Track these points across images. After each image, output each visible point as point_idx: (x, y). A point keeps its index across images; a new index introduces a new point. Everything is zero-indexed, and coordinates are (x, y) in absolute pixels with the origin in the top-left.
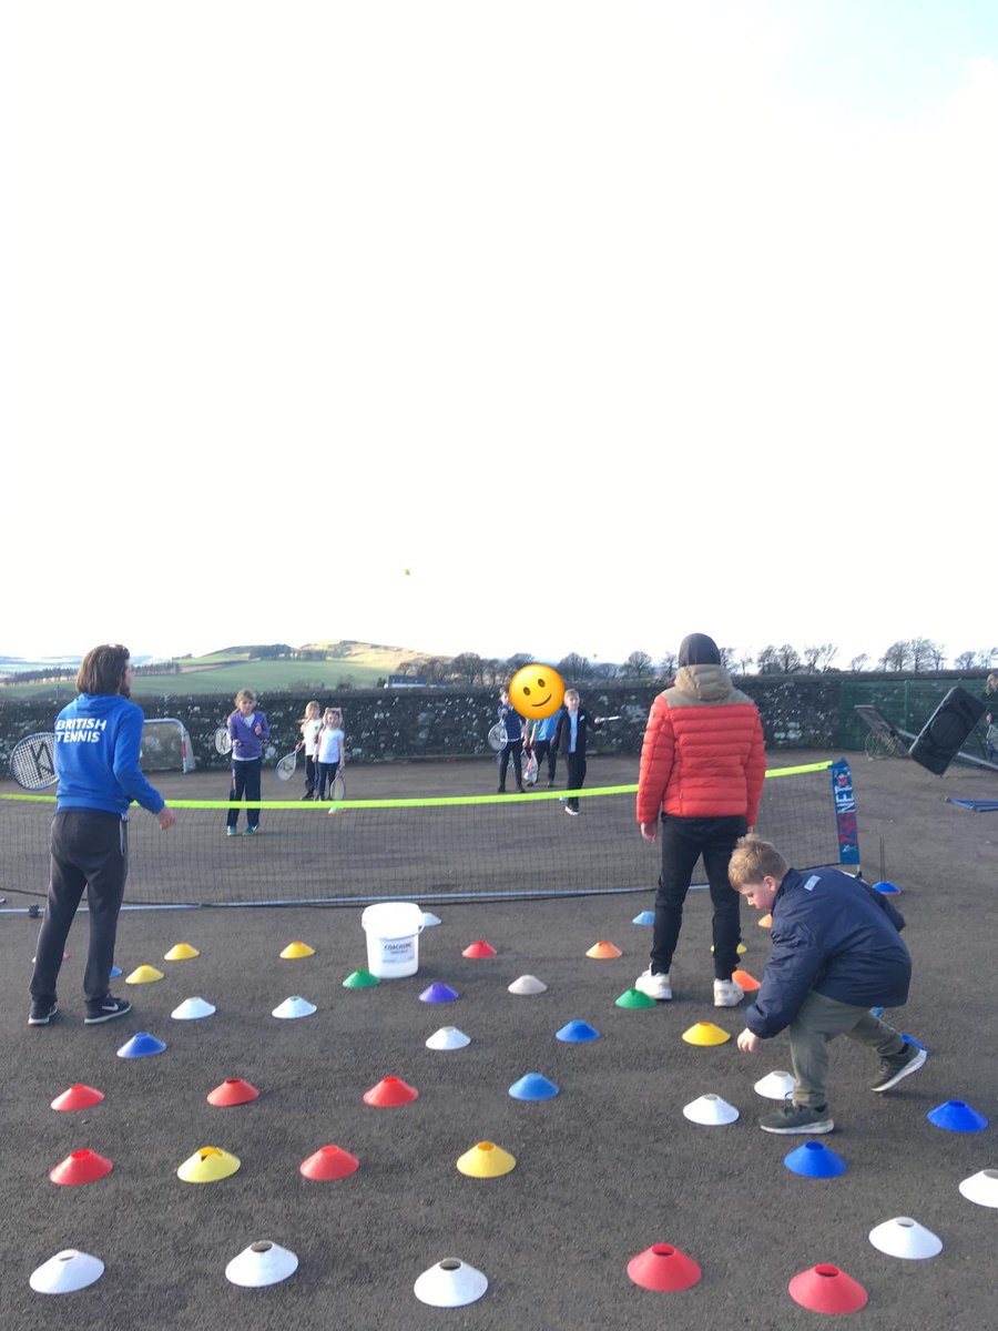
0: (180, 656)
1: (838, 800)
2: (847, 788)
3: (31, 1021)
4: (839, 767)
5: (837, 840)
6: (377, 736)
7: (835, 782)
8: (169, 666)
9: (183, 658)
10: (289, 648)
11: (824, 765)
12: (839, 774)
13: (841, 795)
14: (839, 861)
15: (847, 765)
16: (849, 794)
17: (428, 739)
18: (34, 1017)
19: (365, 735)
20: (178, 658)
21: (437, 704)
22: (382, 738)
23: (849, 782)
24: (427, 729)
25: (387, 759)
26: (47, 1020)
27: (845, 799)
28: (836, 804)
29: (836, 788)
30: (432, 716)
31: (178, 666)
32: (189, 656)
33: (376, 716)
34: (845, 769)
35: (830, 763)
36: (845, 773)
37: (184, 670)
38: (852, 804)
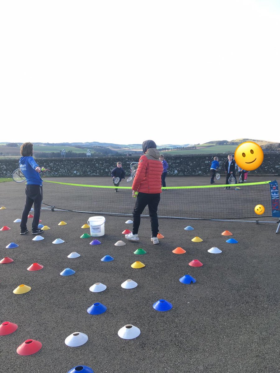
0: (197, 144)
1: (272, 195)
2: (276, 191)
3: (20, 233)
4: (273, 183)
5: (271, 208)
6: (206, 168)
7: (271, 188)
8: (193, 147)
9: (197, 145)
10: (227, 141)
11: (268, 182)
12: (273, 185)
13: (273, 193)
14: (271, 216)
15: (277, 182)
16: (276, 193)
17: (222, 169)
18: (21, 233)
19: (202, 168)
20: (196, 145)
21: (225, 159)
22: (207, 169)
23: (277, 188)
24: (221, 166)
25: (208, 175)
26: (25, 233)
27: (275, 194)
28: (271, 196)
29: (272, 190)
30: (223, 162)
31: (195, 147)
32: (199, 144)
33: (206, 162)
34: (276, 184)
35: (270, 181)
36: (275, 185)
37: (197, 148)
38: (278, 196)
